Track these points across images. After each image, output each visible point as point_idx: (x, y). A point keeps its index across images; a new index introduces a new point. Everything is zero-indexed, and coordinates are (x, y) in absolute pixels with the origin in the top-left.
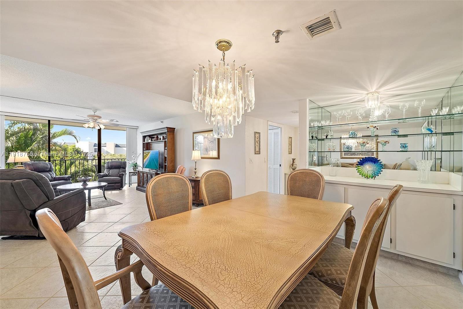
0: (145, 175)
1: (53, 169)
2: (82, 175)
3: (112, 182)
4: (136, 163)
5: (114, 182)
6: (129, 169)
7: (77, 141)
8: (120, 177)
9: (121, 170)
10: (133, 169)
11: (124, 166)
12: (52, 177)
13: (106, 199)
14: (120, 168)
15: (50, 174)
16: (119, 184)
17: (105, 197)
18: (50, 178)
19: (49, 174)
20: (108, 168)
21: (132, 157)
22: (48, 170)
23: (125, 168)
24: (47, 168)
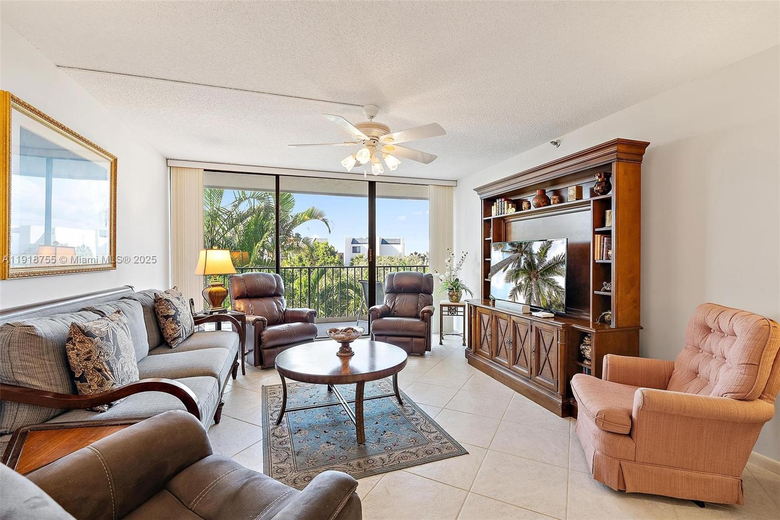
0: (502, 322)
1: (281, 290)
2: (336, 294)
3: (403, 333)
4: (457, 280)
5: (410, 333)
6: (440, 296)
7: (330, 231)
8: (423, 319)
9: (422, 297)
10: (451, 296)
11: (428, 287)
12: (280, 311)
13: (401, 403)
14: (418, 293)
15: (277, 303)
16: (422, 339)
17: (397, 394)
18: (275, 312)
19: (275, 304)
20: (390, 290)
21: (446, 261)
22: (273, 292)
23: (429, 292)
24: (271, 288)
